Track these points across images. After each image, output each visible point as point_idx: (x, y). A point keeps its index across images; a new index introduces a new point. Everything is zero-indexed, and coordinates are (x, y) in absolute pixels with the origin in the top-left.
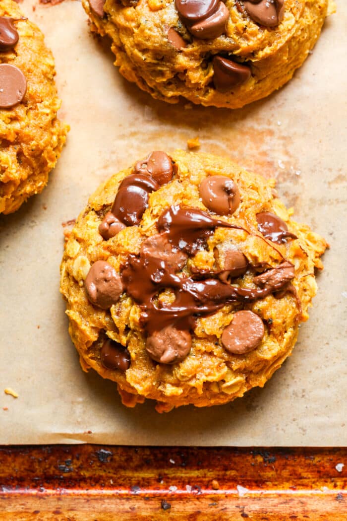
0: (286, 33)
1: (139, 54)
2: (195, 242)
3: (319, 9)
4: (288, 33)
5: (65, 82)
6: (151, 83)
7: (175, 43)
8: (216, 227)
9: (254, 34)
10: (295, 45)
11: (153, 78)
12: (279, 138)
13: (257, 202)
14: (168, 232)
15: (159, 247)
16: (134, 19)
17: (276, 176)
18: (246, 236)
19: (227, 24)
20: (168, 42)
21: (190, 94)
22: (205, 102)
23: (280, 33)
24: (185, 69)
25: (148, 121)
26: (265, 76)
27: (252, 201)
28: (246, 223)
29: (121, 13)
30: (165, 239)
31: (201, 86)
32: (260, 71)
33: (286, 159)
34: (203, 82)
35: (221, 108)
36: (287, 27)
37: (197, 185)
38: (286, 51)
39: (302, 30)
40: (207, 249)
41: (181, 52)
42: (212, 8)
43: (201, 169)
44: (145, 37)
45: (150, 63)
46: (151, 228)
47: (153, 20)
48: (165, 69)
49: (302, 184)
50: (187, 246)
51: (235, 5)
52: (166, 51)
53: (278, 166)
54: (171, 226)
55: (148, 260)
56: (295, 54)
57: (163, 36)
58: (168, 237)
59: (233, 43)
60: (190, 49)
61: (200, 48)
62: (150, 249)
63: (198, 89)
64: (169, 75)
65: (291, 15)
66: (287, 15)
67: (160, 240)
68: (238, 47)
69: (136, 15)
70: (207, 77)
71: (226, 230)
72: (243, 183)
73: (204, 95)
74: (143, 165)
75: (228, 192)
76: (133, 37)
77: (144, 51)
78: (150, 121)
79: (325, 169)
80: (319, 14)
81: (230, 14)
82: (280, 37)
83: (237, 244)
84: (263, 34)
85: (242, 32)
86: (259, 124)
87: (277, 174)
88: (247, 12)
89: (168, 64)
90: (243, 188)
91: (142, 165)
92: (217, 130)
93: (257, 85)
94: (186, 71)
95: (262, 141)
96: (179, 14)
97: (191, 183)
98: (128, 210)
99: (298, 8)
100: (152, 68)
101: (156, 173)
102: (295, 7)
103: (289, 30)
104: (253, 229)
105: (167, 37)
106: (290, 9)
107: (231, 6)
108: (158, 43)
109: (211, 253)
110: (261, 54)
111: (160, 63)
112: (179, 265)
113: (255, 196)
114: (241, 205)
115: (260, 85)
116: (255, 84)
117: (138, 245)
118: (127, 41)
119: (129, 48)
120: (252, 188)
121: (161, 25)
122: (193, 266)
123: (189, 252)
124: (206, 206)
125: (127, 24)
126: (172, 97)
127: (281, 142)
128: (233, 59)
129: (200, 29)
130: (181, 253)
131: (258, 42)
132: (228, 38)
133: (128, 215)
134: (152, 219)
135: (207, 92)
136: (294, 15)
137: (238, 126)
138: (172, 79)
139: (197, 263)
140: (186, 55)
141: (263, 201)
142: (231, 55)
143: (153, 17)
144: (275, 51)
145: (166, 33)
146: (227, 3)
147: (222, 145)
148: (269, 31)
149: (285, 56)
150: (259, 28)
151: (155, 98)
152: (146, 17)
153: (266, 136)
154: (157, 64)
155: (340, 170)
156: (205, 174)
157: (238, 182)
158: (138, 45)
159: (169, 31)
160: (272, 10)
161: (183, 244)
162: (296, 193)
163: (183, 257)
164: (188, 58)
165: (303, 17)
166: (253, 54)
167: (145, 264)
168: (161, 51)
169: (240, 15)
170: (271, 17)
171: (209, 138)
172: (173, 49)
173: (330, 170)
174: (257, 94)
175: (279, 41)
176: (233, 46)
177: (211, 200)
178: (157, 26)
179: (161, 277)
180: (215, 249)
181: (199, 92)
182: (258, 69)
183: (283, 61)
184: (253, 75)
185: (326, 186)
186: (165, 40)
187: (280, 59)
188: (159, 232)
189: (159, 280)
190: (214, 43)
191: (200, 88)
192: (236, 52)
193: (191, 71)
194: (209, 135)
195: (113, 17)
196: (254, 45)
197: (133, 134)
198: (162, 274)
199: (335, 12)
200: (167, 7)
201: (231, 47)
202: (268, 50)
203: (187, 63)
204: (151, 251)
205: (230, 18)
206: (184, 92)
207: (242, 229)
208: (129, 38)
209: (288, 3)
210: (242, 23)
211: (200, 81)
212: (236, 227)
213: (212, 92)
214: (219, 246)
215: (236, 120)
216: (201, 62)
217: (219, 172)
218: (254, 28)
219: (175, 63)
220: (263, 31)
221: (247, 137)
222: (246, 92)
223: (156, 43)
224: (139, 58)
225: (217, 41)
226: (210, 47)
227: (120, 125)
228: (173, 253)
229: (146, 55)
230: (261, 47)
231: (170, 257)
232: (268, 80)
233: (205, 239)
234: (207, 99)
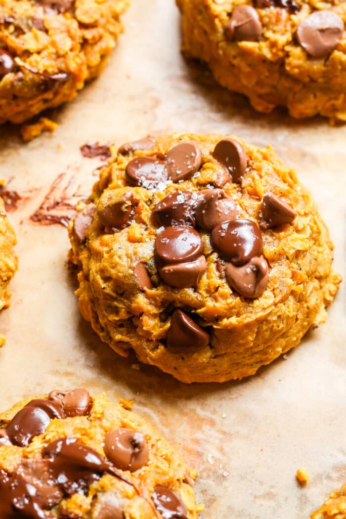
0: (259, 310)
1: (101, 281)
2: (77, 482)
3: (306, 309)
4: (261, 311)
5: (21, 300)
6: (103, 319)
7: (141, 280)
8: (105, 472)
9: (224, 297)
10: (266, 330)
11: (106, 314)
12: (218, 431)
13: (164, 474)
14: (52, 460)
15: (36, 473)
16: (109, 244)
17: (201, 470)
18: (134, 495)
19: (200, 278)
20: (133, 275)
21: (138, 343)
22: (151, 358)
23: (253, 307)
24: (141, 311)
25: (88, 367)
26: (224, 352)
27: (158, 470)
28: (140, 484)
29: (99, 238)
30: (45, 466)
31: (152, 336)
32: (219, 344)
33: (218, 455)
34: (156, 332)
35: (167, 374)
36: (263, 305)
37: (106, 431)
38: (254, 331)
39: (279, 317)
40: (86, 494)
41: (143, 291)
42: (190, 255)
43: (118, 418)
44: (112, 263)
45: (108, 294)
46: (36, 451)
47: (127, 250)
48: (121, 306)
49: (226, 488)
50: (67, 482)
51: (216, 262)
52: (128, 285)
53: (207, 460)
54: (58, 455)
55: (18, 482)
56: (265, 343)
57: (130, 268)
58: (50, 465)
59: (200, 299)
60: (153, 291)
61: (163, 294)
62: (26, 471)
63: (149, 341)
64: (123, 314)
65: (271, 294)
66: (268, 293)
67: (40, 465)
68: (202, 305)
69: (112, 240)
70: (161, 329)
71: (115, 480)
72: (157, 449)
73: (153, 350)
74: (60, 395)
75: (134, 444)
76: (101, 262)
77: (107, 279)
78: (90, 367)
79: (256, 480)
80: (305, 316)
81: (207, 270)
82: (252, 312)
83: (121, 500)
84: (234, 301)
85: (213, 291)
86: (203, 409)
87: (202, 467)
88: (225, 273)
89: (125, 301)
90: (155, 455)
91: (58, 394)
92: (157, 401)
93: (213, 360)
94: (141, 314)
95: (200, 428)
96: (155, 251)
97: (100, 426)
98: (22, 430)
99: (281, 291)
100: (109, 302)
101: (69, 406)
102: (278, 288)
103: (264, 309)
104: (146, 494)
105: (133, 269)
106: (272, 288)
107: (211, 262)
108: (122, 273)
109: (89, 500)
110: (225, 321)
111: (118, 298)
112: (50, 501)
113: (164, 466)
114: (144, 468)
115: (215, 361)
116: (211, 357)
117: (15, 464)
118: (94, 265)
119: (93, 273)
120: (164, 459)
121: (132, 256)
122: (65, 507)
123: (66, 491)
124: (105, 453)
125: (101, 248)
126: (120, 342)
127: (220, 436)
128: (196, 318)
129: (169, 271)
130: (56, 488)
131: (226, 306)
132: (196, 293)
133: (21, 435)
134: (42, 443)
135: (157, 347)
136: (275, 297)
137: (181, 404)
138: (125, 320)
139: (69, 505)
140: (148, 297)
141: (171, 474)
142: (194, 313)
143: (128, 247)
144: (241, 324)
145: (135, 265)
146: (208, 258)
147: (156, 418)
148: (241, 299)
149: (252, 336)
150: (232, 292)
151: (103, 340)
152: (120, 245)
153: (206, 425)
154: (115, 299)
155: (272, 487)
156: (120, 424)
157: (152, 447)
158: (102, 271)
159: (138, 264)
160: (251, 278)
161: (62, 479)
162: (216, 495)
163: (57, 493)
164: (148, 301)
165: (284, 304)
166: (218, 319)
167: (13, 485)
168: (123, 283)
169: (218, 274)
170: (248, 285)
171: (145, 405)
172: (136, 285)
173: (262, 483)
174: (210, 371)
175: (249, 314)
176: (198, 302)
177: (113, 448)
178: (128, 256)
179: (25, 504)
180: (95, 497)
181: (149, 343)
182: (218, 340)
183: (248, 342)
184: (211, 347)
185: (252, 498)
186: (131, 272)
187: (244, 338)
188: (43, 457)
189: (22, 507)
190: (181, 293)
191: (150, 339)
192: (199, 311)
193: (146, 315)
194: (146, 402)
195: (90, 241)
196: (221, 308)
197: (68, 374)
198: (27, 501)
199: (324, 322)
200: (146, 242)
201: (196, 303)
202: (234, 320)
203: (145, 305)
204: (26, 474)
205: (206, 274)
206: (133, 340)
207: (132, 485)
208: (97, 263)
209: (272, 282)
210: (216, 281)
211: (153, 331)
212: (126, 481)
213: (161, 348)
214: (100, 495)
215: (180, 397)
216: (161, 311)
217: (136, 428)
218: (226, 290)
219: (133, 302)
220: (235, 298)
221: (185, 418)
222: (197, 362)
223: (120, 272)
224: (99, 285)
225: (184, 292)
226: (175, 295)
227: (58, 361)
228: (48, 484)
229: (107, 284)
230: (228, 314)
231: (43, 487)
232: (226, 359)
233: (89, 481)
234: (154, 355)
